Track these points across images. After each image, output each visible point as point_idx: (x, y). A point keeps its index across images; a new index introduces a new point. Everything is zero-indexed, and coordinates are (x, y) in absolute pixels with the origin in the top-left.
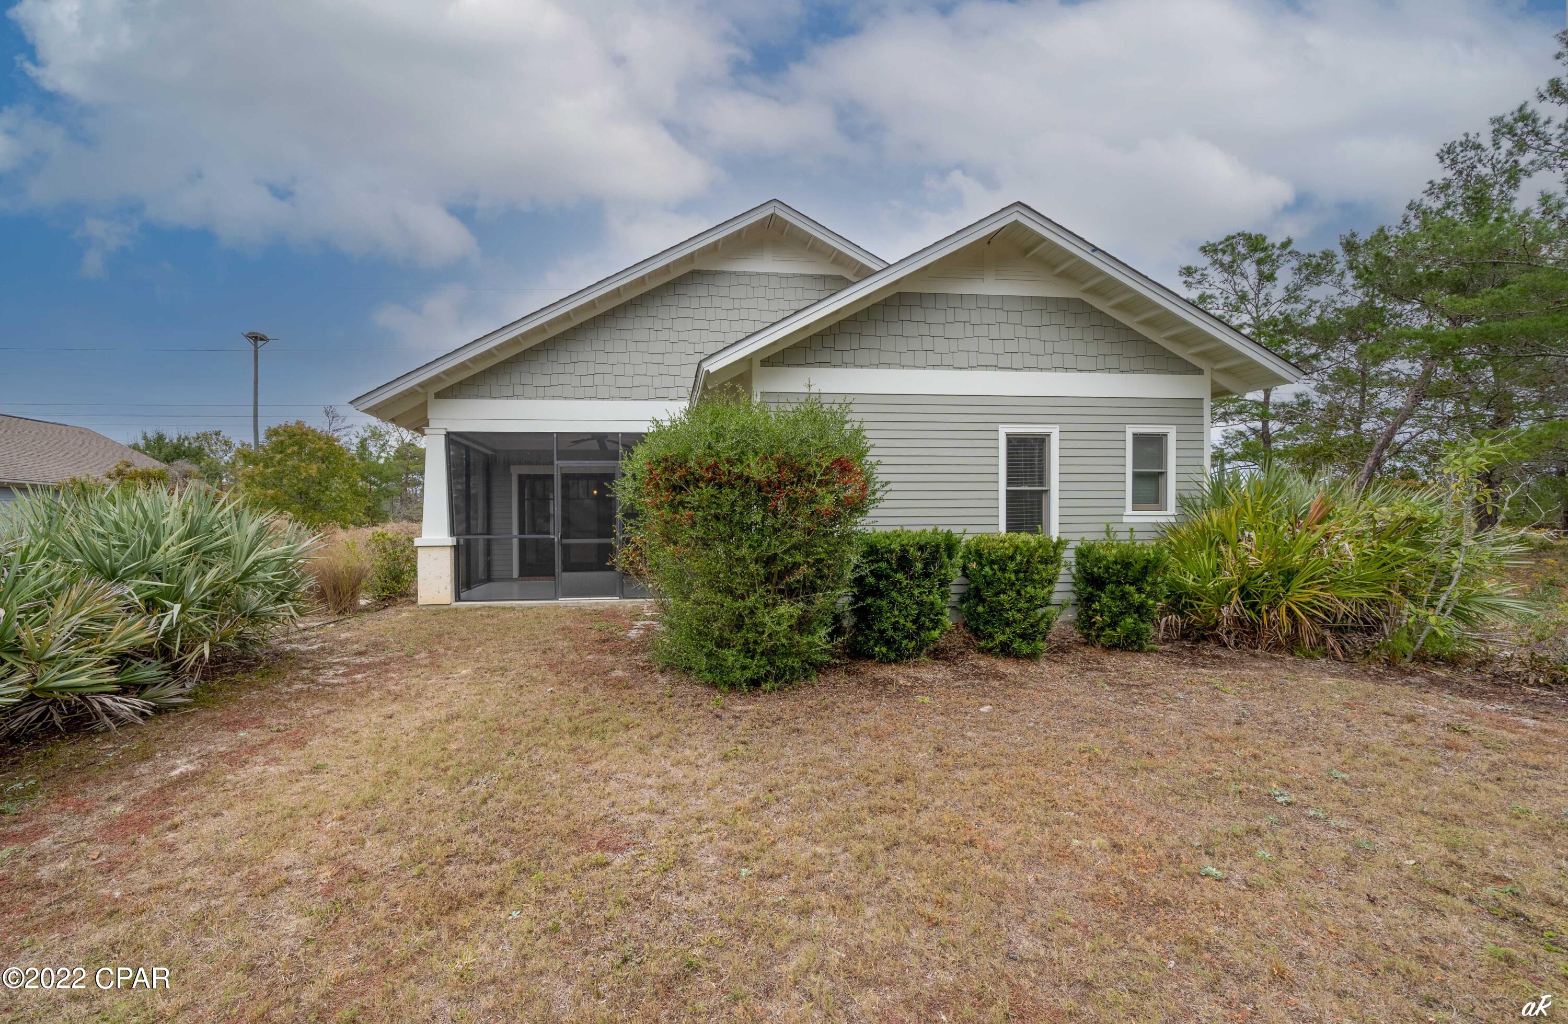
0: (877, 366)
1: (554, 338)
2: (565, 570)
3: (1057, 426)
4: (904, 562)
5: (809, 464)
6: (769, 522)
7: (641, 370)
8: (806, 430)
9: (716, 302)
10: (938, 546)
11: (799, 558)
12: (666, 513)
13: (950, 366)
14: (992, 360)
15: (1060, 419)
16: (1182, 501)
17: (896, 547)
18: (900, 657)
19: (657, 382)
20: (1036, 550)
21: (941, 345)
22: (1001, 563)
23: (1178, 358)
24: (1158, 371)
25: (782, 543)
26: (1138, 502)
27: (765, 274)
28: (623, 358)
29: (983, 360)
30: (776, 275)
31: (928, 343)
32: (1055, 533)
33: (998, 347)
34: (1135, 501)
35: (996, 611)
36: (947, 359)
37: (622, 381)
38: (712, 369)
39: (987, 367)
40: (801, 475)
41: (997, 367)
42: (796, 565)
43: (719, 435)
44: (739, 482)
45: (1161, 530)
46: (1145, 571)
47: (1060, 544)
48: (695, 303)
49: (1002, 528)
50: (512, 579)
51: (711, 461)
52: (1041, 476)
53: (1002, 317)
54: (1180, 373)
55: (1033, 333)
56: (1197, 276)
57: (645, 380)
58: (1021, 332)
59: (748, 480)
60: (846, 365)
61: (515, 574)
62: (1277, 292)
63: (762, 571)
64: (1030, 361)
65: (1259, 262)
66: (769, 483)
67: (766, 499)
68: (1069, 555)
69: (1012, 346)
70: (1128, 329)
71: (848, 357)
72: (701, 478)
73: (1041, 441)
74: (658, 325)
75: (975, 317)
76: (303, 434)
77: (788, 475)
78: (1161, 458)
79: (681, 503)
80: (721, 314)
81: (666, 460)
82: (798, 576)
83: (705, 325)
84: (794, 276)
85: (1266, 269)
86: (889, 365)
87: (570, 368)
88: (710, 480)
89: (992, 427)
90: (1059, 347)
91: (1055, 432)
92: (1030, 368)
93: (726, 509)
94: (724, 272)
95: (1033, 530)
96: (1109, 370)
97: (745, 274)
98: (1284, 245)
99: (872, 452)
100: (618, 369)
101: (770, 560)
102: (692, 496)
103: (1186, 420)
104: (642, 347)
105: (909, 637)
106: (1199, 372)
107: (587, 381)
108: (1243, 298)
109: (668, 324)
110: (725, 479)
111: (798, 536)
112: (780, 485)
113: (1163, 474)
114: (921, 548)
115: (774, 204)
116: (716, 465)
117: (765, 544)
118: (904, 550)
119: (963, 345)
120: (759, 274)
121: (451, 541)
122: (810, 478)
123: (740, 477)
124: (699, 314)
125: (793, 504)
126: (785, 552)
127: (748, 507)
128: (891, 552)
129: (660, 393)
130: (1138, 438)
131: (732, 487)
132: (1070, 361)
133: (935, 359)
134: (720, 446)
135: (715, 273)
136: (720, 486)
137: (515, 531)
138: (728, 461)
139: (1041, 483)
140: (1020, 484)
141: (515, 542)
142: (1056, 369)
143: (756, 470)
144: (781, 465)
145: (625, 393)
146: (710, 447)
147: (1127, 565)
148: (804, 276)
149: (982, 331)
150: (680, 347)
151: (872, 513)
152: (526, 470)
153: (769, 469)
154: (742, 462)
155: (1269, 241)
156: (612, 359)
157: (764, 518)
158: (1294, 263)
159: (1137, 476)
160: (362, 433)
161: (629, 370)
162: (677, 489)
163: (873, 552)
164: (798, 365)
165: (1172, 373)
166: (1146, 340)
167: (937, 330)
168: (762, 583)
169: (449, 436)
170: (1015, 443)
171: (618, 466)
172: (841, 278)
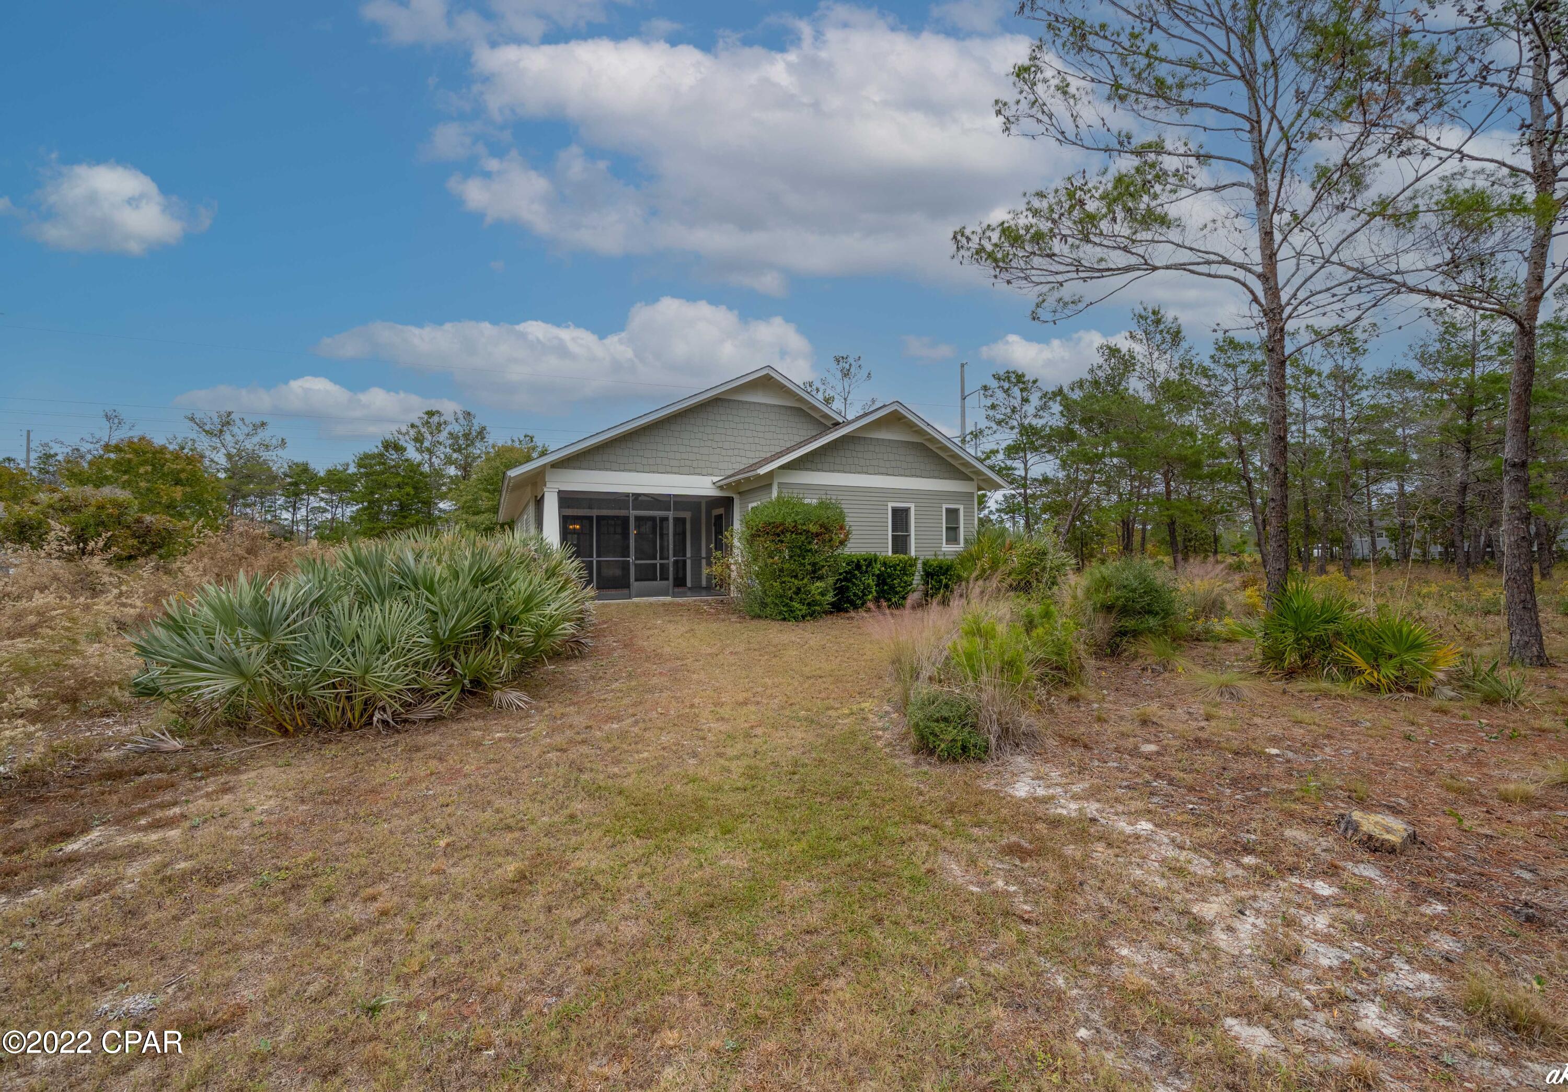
1: (631, 433)
2: (636, 580)
3: (913, 504)
4: (858, 566)
7: (684, 456)
9: (732, 419)
13: (865, 473)
14: (884, 471)
15: (914, 500)
16: (966, 541)
17: (856, 559)
18: (856, 607)
19: (695, 464)
21: (863, 462)
22: (894, 567)
23: (963, 473)
24: (955, 479)
26: (949, 541)
27: (760, 404)
28: (673, 449)
29: (881, 470)
30: (766, 405)
32: (913, 554)
33: (888, 464)
34: (947, 540)
35: (892, 588)
36: (865, 469)
37: (672, 463)
39: (883, 474)
41: (887, 474)
45: (958, 554)
46: (947, 570)
47: (916, 559)
48: (719, 419)
49: (890, 553)
52: (906, 528)
53: (889, 450)
54: (964, 480)
55: (903, 458)
56: (990, 392)
57: (688, 463)
58: (899, 457)
60: (819, 470)
62: (1030, 409)
64: (902, 472)
65: (1022, 390)
68: (919, 566)
69: (894, 464)
70: (943, 459)
71: (819, 466)
73: (906, 511)
75: (877, 449)
78: (957, 520)
80: (733, 425)
84: (775, 406)
85: (1024, 394)
87: (641, 453)
89: (885, 503)
90: (913, 466)
91: (912, 507)
92: (901, 475)
94: (735, 400)
95: (906, 553)
96: (935, 477)
97: (750, 403)
98: (1035, 382)
100: (670, 456)
103: (967, 502)
104: (686, 442)
105: (860, 598)
106: (972, 480)
107: (651, 462)
108: (1014, 410)
109: (702, 430)
113: (958, 527)
114: (865, 560)
115: (768, 368)
118: (859, 561)
119: (872, 463)
120: (755, 403)
124: (720, 424)
128: (855, 561)
129: (697, 471)
130: (948, 510)
132: (918, 472)
133: (859, 469)
135: (729, 401)
139: (907, 531)
140: (898, 531)
142: (912, 476)
143: (813, 528)
145: (675, 470)
147: (941, 568)
148: (780, 406)
149: (880, 456)
155: (1026, 379)
156: (666, 449)
158: (1039, 394)
159: (947, 528)
161: (677, 456)
163: (848, 561)
164: (796, 469)
165: (961, 479)
166: (951, 464)
167: (860, 455)
169: (560, 492)
170: (895, 511)
171: (671, 514)
172: (800, 410)
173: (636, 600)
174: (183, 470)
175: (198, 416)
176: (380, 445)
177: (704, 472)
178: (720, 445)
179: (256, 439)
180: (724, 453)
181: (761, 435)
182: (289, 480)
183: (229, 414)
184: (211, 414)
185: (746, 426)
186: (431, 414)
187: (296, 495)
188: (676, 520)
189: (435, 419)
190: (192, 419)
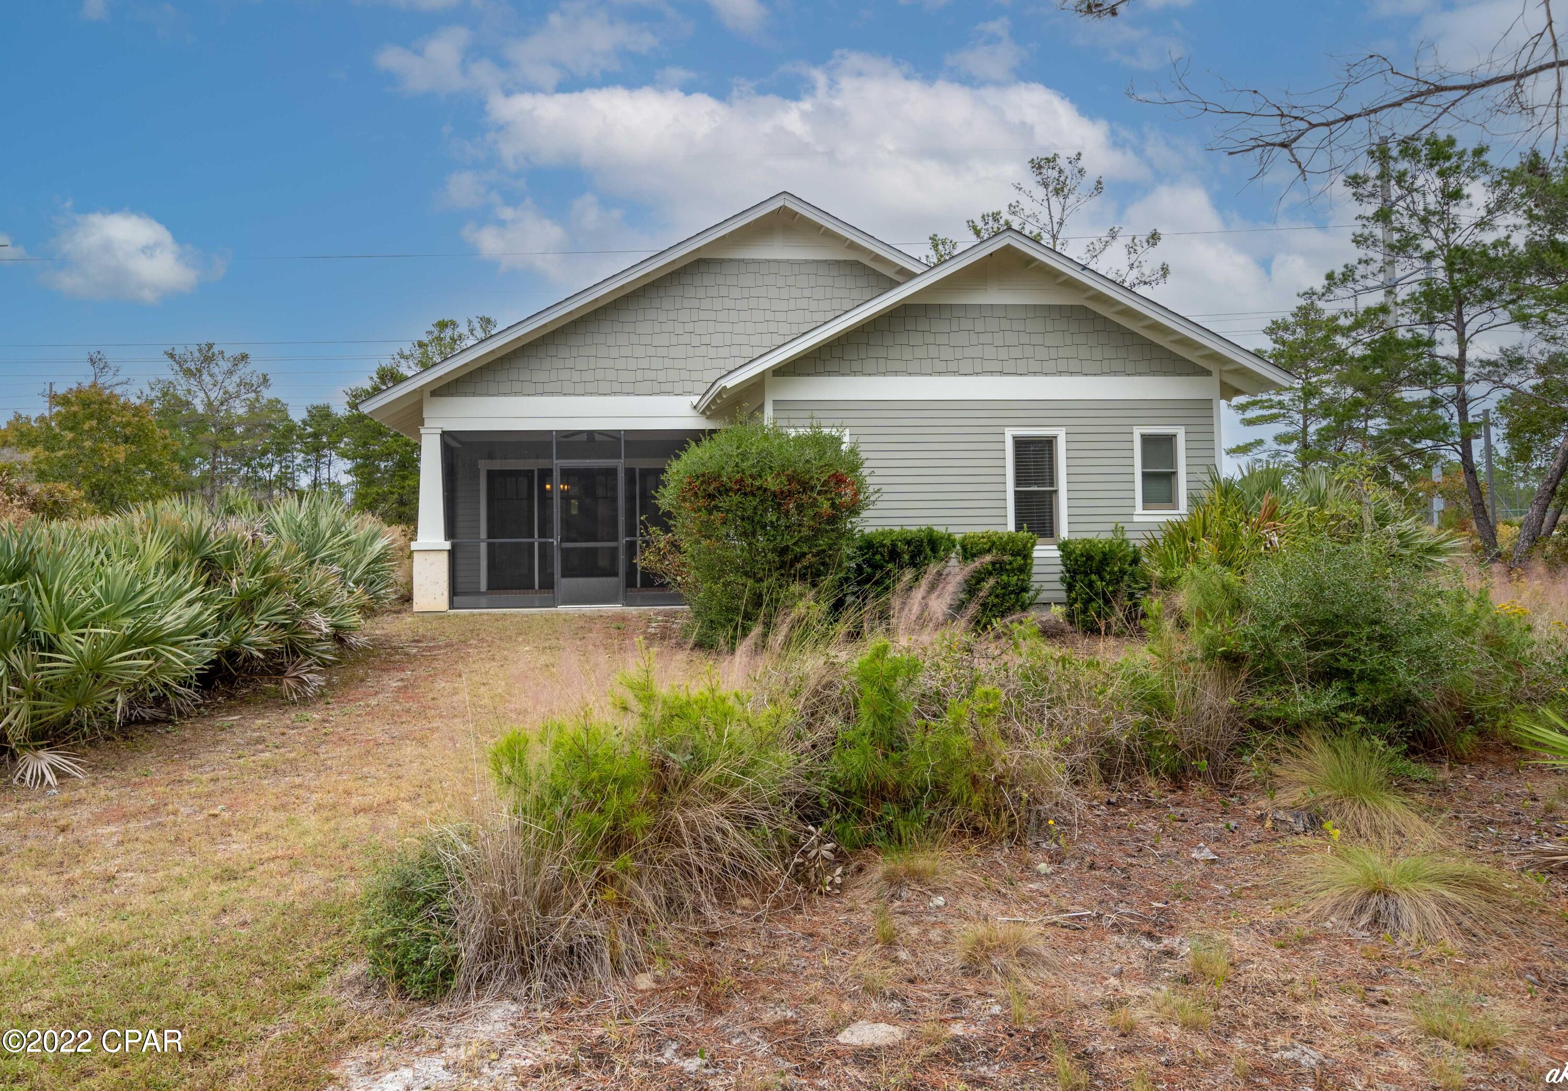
0: (884, 374)
1: (553, 332)
2: (567, 575)
3: (1064, 429)
4: (894, 554)
5: (812, 478)
6: (782, 522)
7: (644, 363)
8: (809, 453)
9: (724, 291)
10: (922, 541)
11: (805, 549)
12: (704, 515)
13: (955, 373)
14: (997, 366)
15: (1065, 422)
16: (1193, 500)
17: (887, 542)
19: (661, 376)
20: (1007, 543)
21: (947, 353)
23: (1184, 360)
24: (1165, 373)
25: (792, 537)
26: (1148, 501)
27: (775, 261)
28: (625, 351)
29: (988, 366)
30: (787, 261)
31: (933, 350)
32: (1064, 527)
33: (1003, 354)
34: (1145, 501)
36: (953, 366)
37: (624, 376)
38: (729, 385)
39: (992, 373)
40: (806, 487)
41: (1002, 373)
42: (804, 555)
43: (744, 456)
44: (761, 492)
48: (701, 293)
49: (1011, 527)
50: (478, 593)
51: (738, 476)
52: (1049, 477)
53: (1005, 324)
54: (1188, 375)
55: (1036, 339)
57: (649, 374)
58: (1025, 339)
59: (766, 490)
60: (854, 374)
61: (483, 587)
63: (777, 559)
64: (1036, 366)
66: (782, 492)
67: (779, 505)
69: (1016, 352)
70: (1133, 334)
71: (856, 366)
72: (731, 489)
73: (1048, 444)
74: (662, 317)
75: (979, 326)
76: (102, 402)
77: (795, 486)
78: (1170, 459)
79: (716, 508)
80: (729, 303)
81: (703, 475)
82: (805, 562)
83: (711, 315)
84: (807, 262)
86: (896, 373)
87: (570, 363)
88: (739, 490)
89: (998, 430)
90: (1063, 352)
91: (1061, 434)
92: (1035, 373)
93: (749, 512)
94: (731, 260)
95: (1047, 527)
96: (1115, 373)
97: (753, 261)
98: (1478, 154)
99: (867, 464)
100: (621, 364)
101: (784, 551)
102: (724, 502)
103: (1196, 421)
104: (646, 340)
106: (1208, 373)
107: (588, 376)
109: (672, 316)
110: (748, 489)
111: (805, 532)
112: (790, 494)
113: (1174, 473)
114: (909, 543)
115: (784, 196)
116: (742, 480)
117: (779, 538)
118: (894, 545)
119: (968, 352)
120: (768, 261)
121: (447, 545)
122: (812, 489)
123: (759, 488)
124: (706, 304)
125: (800, 508)
126: (795, 544)
127: (766, 510)
128: (883, 546)
129: (664, 387)
130: (1146, 439)
131: (754, 495)
132: (1074, 365)
133: (941, 366)
134: (745, 465)
135: (722, 262)
136: (745, 494)
137: (483, 534)
138: (751, 476)
139: (1052, 484)
140: (1030, 485)
141: (483, 547)
142: (1060, 373)
143: (772, 483)
144: (790, 479)
145: (629, 387)
146: (737, 465)
148: (817, 262)
149: (984, 338)
150: (685, 339)
151: (864, 514)
152: (498, 465)
153: (781, 482)
154: (761, 477)
156: (614, 353)
157: (778, 519)
159: (1145, 475)
160: (147, 391)
161: (632, 364)
162: (711, 497)
163: (869, 546)
164: (808, 375)
165: (1180, 375)
166: (1151, 343)
167: (942, 339)
168: (777, 569)
169: (445, 435)
170: (1021, 444)
171: (620, 464)
172: (857, 263)
173: (562, 608)
174: (129, 424)
175: (179, 351)
176: (375, 376)
177: (678, 387)
178: (706, 339)
179: (236, 379)
180: (712, 352)
181: (781, 316)
182: (309, 430)
183: (210, 346)
184: (188, 346)
185: (753, 303)
186: (442, 325)
187: (317, 450)
188: (630, 472)
189: (448, 333)
190: (172, 356)
